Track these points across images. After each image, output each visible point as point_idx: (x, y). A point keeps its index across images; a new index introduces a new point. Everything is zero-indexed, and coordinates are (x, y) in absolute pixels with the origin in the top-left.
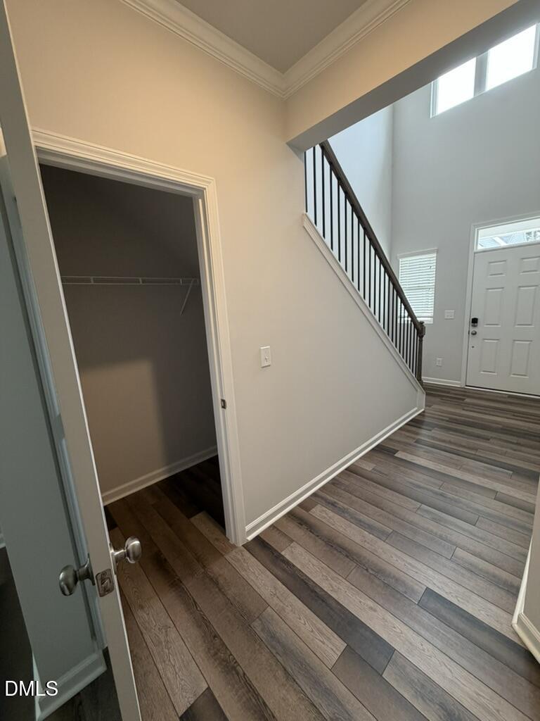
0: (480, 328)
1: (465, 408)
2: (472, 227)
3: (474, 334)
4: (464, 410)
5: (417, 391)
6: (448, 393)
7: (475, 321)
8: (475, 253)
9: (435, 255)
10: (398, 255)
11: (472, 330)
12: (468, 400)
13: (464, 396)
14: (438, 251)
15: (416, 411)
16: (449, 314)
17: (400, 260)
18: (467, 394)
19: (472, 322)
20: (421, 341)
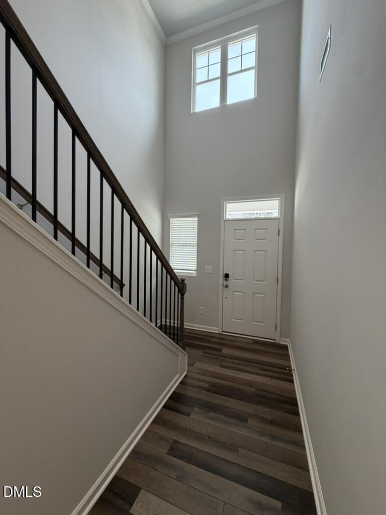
0: (231, 282)
1: (224, 364)
2: (222, 200)
3: (227, 287)
4: (222, 366)
5: (178, 356)
6: (209, 342)
7: (227, 276)
8: (225, 221)
9: (196, 219)
10: (169, 215)
11: (225, 283)
12: (225, 351)
13: (221, 344)
14: (198, 216)
15: (179, 378)
16: (208, 268)
17: (171, 220)
18: (223, 342)
19: (225, 277)
20: (182, 299)
